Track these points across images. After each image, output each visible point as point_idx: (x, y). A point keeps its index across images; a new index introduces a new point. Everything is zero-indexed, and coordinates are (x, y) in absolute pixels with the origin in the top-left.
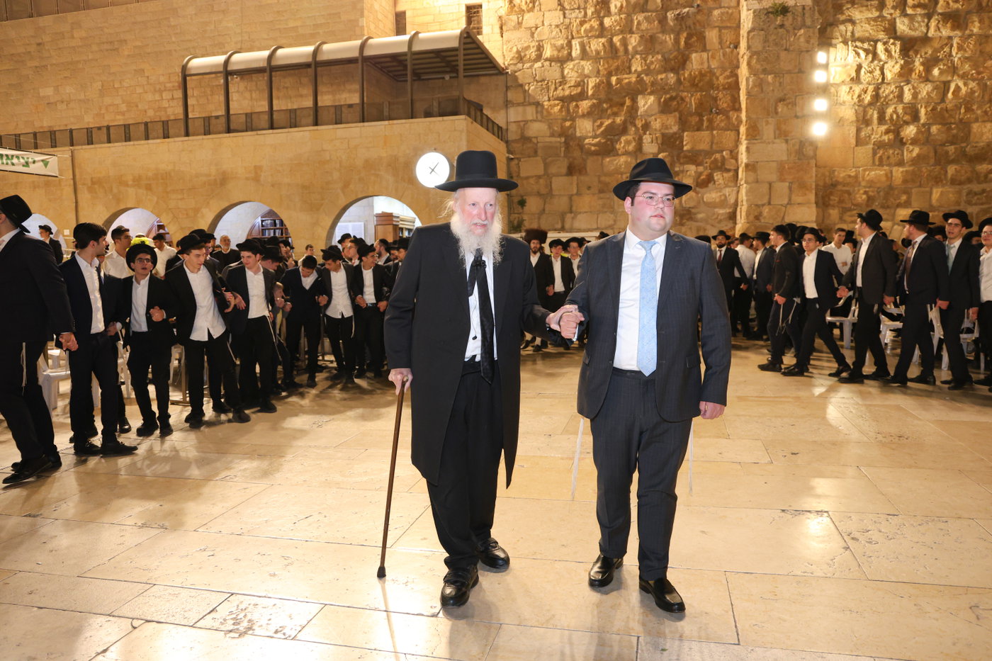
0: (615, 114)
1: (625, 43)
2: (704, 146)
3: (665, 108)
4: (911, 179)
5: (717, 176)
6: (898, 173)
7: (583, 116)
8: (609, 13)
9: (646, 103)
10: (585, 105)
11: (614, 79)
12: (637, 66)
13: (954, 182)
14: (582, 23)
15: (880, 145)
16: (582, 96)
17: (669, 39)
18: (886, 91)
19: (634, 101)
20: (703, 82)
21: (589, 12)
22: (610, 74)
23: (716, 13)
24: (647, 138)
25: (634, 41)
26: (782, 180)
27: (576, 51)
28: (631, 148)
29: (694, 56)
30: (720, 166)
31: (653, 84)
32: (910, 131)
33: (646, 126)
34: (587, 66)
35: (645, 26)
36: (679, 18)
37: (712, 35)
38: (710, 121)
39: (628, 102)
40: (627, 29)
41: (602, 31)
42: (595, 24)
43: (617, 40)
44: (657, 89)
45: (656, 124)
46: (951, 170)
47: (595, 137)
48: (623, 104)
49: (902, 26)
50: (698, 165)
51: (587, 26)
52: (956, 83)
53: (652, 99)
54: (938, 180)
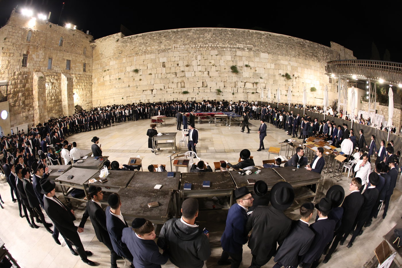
0: (16, 97)
1: (17, 81)
2: (28, 103)
3: (23, 95)
4: (54, 105)
5: (31, 109)
6: (52, 104)
7: (11, 98)
8: (15, 75)
9: (20, 94)
10: (11, 95)
11: (15, 90)
12: (19, 87)
13: (58, 106)
14: (11, 77)
15: (50, 100)
16: (10, 94)
17: (23, 81)
18: (50, 91)
19: (18, 94)
20: (28, 90)
21: (12, 75)
22: (15, 89)
23: (30, 76)
24: (20, 102)
25: (19, 81)
26: (43, 108)
27: (10, 84)
28: (18, 104)
29: (27, 84)
30: (31, 107)
31: (21, 90)
32: (53, 98)
33: (20, 100)
34: (11, 87)
35: (20, 78)
36: (25, 77)
37: (29, 80)
38: (29, 97)
39: (17, 95)
40: (18, 79)
41: (14, 79)
42: (13, 77)
43: (16, 81)
44: (22, 91)
45: (22, 99)
46: (58, 103)
47: (12, 103)
48: (16, 95)
49: (51, 80)
50: (28, 107)
51: (12, 78)
52: (57, 90)
53: (21, 93)
54: (56, 105)
